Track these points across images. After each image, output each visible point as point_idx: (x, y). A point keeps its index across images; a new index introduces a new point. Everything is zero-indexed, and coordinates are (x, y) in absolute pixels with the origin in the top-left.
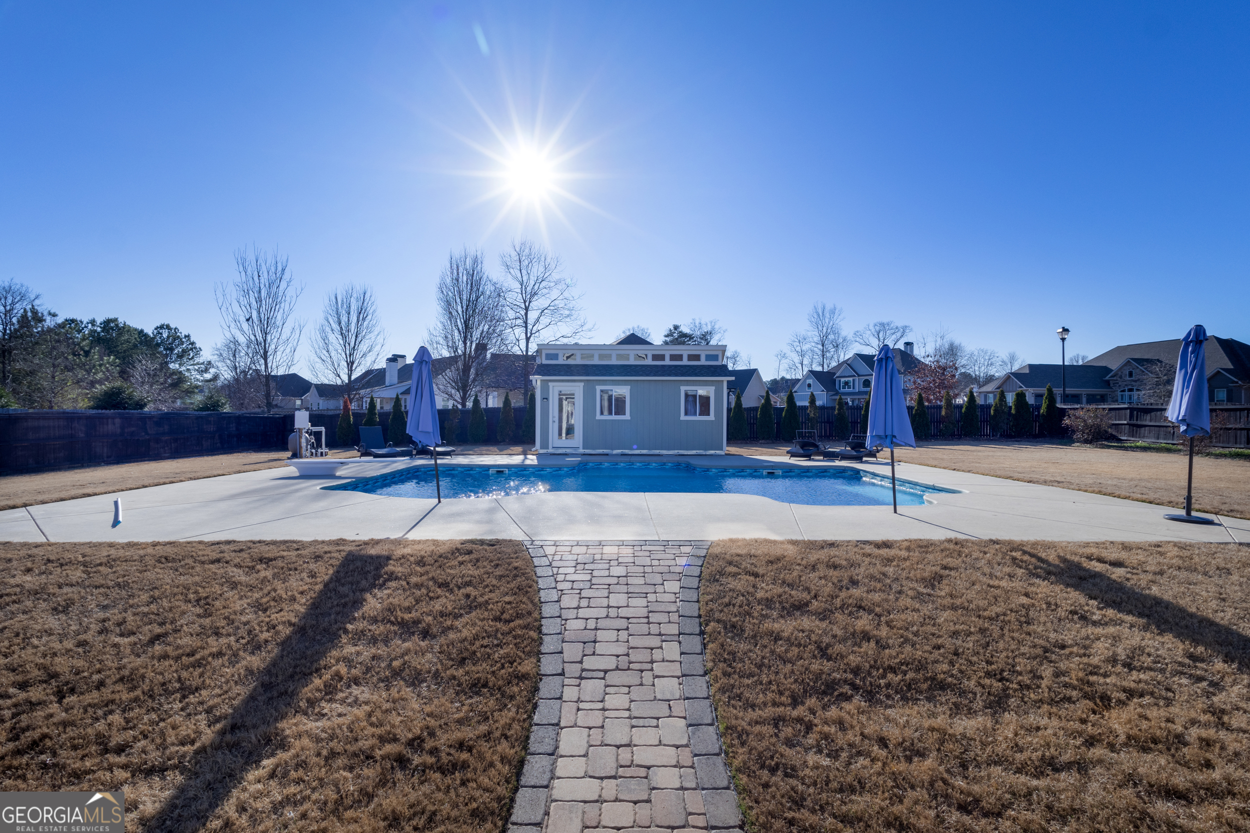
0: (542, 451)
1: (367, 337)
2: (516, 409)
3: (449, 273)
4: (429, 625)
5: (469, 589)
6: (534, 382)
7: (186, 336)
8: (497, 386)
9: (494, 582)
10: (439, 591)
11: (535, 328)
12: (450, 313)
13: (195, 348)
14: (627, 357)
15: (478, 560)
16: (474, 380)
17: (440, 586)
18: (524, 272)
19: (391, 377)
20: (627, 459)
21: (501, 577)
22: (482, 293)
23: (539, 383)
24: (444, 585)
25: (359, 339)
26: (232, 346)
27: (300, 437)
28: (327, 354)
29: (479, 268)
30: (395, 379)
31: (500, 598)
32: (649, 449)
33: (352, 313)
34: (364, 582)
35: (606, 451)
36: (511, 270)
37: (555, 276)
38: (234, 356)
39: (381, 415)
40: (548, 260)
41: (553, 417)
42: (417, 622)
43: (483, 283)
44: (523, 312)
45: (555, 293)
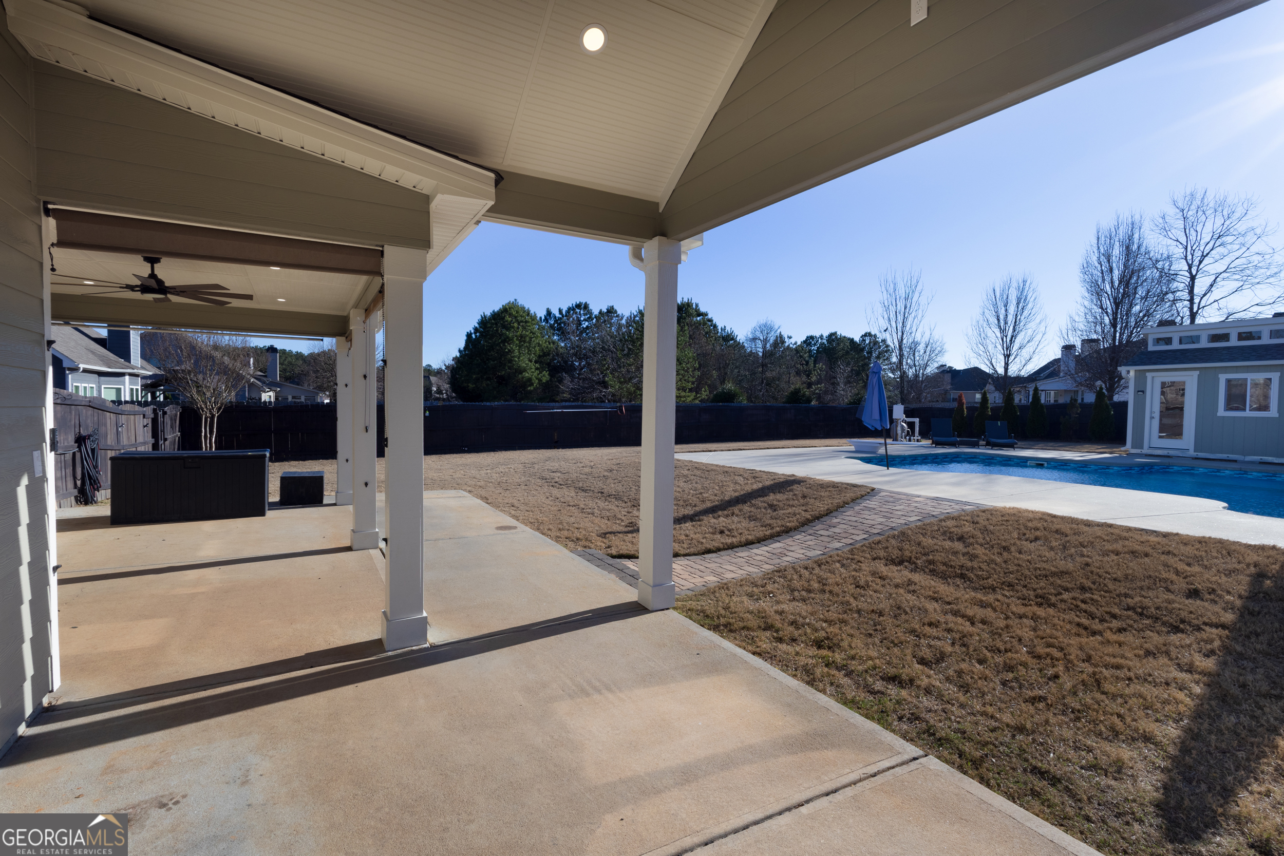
0: (1134, 451)
19: (1067, 368)
23: (1133, 374)
29: (1136, 236)
30: (1072, 370)
39: (993, 409)
41: (1151, 412)
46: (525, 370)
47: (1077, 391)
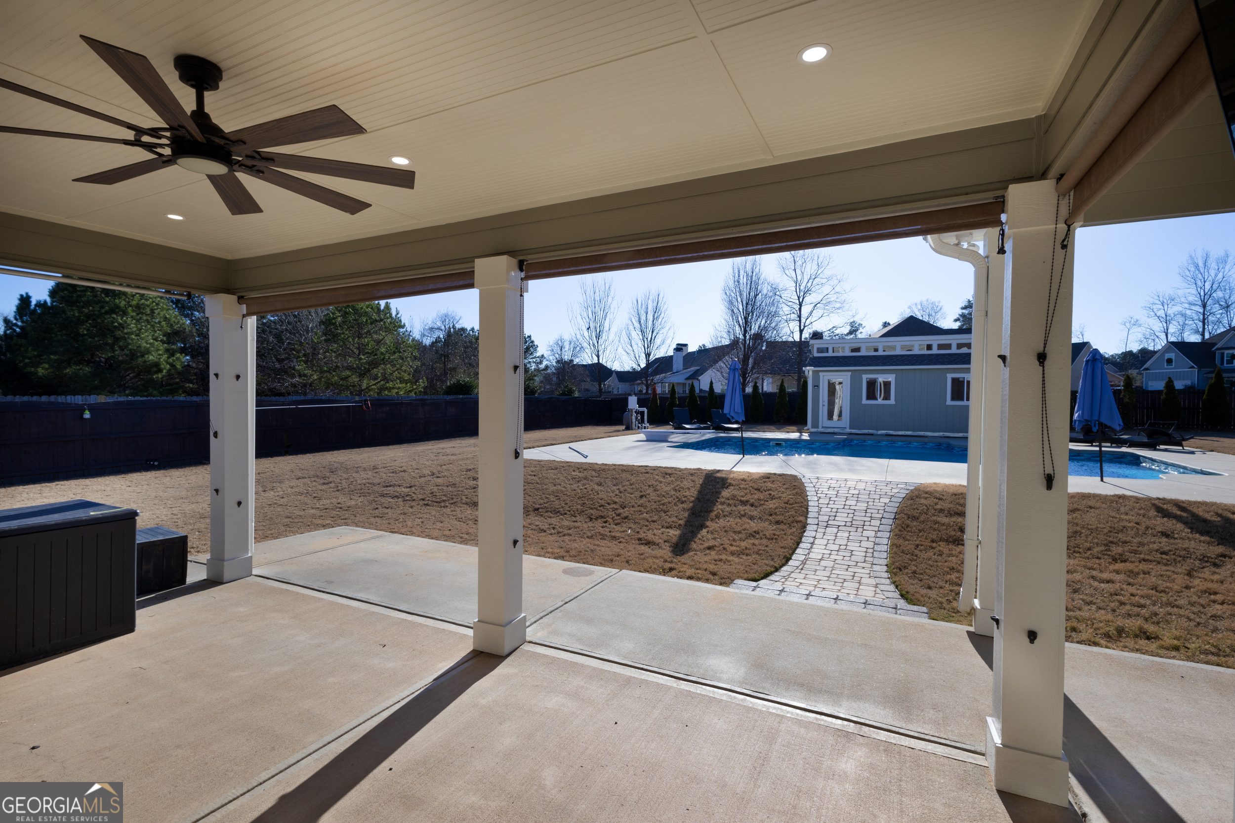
0: (813, 430)
1: (661, 332)
2: (790, 394)
3: (731, 277)
4: (753, 502)
5: (770, 492)
6: (806, 373)
7: (528, 337)
8: (773, 372)
9: (783, 490)
10: (756, 492)
11: (808, 322)
12: (733, 311)
13: (534, 345)
14: (894, 348)
15: (773, 481)
16: (753, 368)
17: (756, 490)
18: (798, 272)
19: (678, 365)
20: (889, 438)
21: (786, 489)
22: (760, 292)
23: (811, 373)
24: (758, 490)
25: (654, 334)
26: (560, 343)
27: (632, 415)
28: (631, 349)
29: (757, 270)
30: (681, 367)
31: (786, 496)
32: (914, 431)
33: (649, 313)
34: (718, 486)
35: (871, 431)
36: (787, 272)
37: (827, 273)
38: (561, 350)
39: (680, 398)
40: (821, 259)
41: (823, 402)
42: (747, 501)
43: (760, 282)
44: (797, 307)
45: (826, 289)
46: (148, 352)
47: (685, 384)
